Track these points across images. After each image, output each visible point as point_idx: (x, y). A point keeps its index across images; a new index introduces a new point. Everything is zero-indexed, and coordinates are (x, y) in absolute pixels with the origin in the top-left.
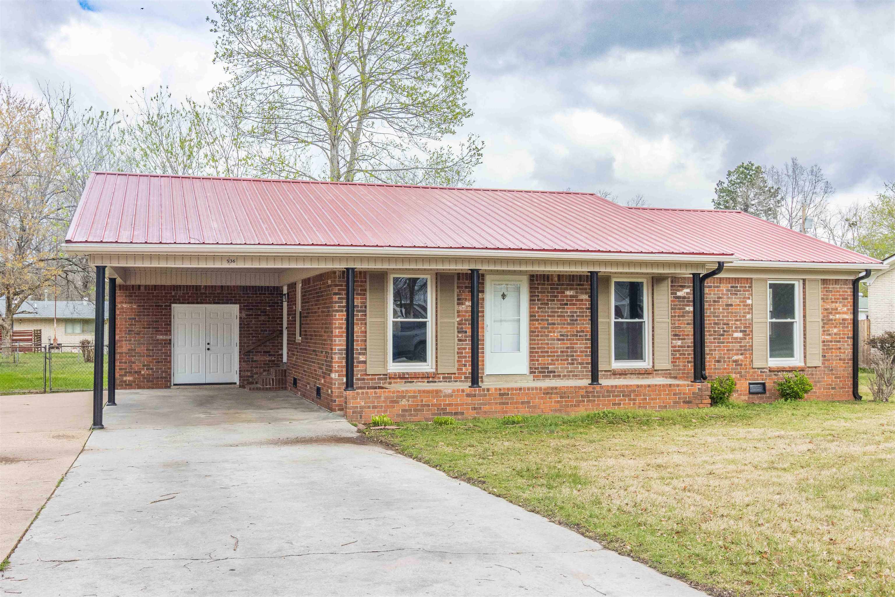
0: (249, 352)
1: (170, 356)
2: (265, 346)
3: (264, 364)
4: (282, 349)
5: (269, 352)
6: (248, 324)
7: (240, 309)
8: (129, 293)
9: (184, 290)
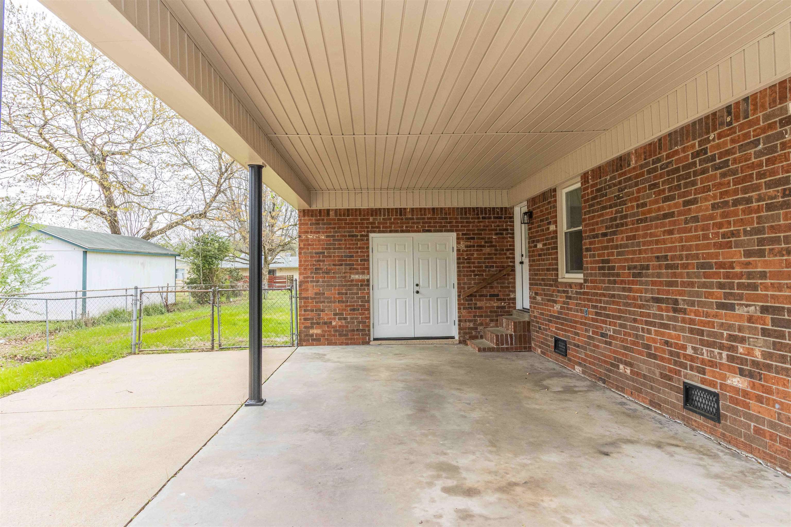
0: (471, 295)
1: (368, 301)
2: (492, 288)
3: (491, 312)
4: (514, 292)
5: (498, 295)
6: (469, 259)
7: (458, 239)
8: (316, 220)
9: (384, 215)
